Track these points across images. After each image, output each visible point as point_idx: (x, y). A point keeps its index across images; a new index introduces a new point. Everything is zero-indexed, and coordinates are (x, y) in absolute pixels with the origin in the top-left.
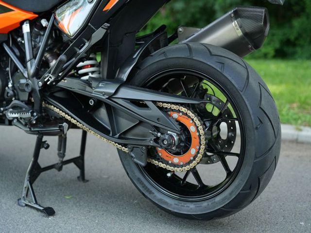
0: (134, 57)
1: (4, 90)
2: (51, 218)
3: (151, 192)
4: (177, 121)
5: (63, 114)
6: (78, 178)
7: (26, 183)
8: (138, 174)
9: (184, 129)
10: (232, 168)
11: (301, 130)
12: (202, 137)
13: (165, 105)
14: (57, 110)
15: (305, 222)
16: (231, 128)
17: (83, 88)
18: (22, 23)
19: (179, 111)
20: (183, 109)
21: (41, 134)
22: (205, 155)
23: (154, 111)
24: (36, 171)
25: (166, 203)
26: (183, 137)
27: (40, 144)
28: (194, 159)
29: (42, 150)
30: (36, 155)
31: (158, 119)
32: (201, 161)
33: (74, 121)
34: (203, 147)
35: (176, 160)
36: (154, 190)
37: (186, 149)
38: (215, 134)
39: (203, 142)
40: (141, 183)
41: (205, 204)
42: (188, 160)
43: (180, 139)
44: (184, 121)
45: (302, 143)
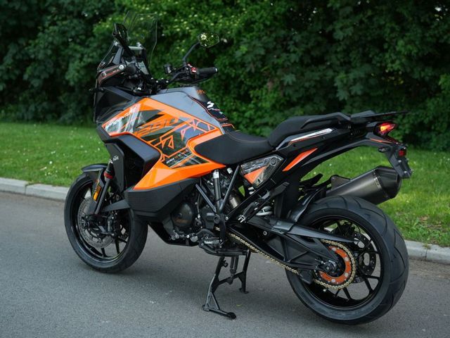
0: (304, 204)
1: (194, 220)
2: (234, 320)
3: (312, 303)
4: (336, 253)
5: (243, 242)
6: (240, 289)
7: (209, 293)
8: (302, 289)
9: (341, 259)
10: (373, 287)
11: (429, 248)
12: (353, 265)
13: (327, 242)
14: (238, 238)
15: (426, 329)
16: (373, 258)
17: (262, 224)
18: (213, 171)
19: (337, 246)
20: (341, 245)
21: (223, 256)
22: (355, 278)
23: (319, 245)
24: (217, 283)
25: (324, 311)
26: (340, 265)
27: (222, 263)
28: (347, 281)
29: (223, 268)
30: (218, 271)
31: (322, 251)
32: (352, 282)
33: (253, 248)
34: (354, 272)
35: (333, 281)
36: (314, 302)
37: (341, 273)
38: (360, 263)
39: (354, 269)
40: (305, 296)
41: (353, 313)
42: (342, 281)
43: (337, 266)
44: (341, 253)
45: (430, 261)
